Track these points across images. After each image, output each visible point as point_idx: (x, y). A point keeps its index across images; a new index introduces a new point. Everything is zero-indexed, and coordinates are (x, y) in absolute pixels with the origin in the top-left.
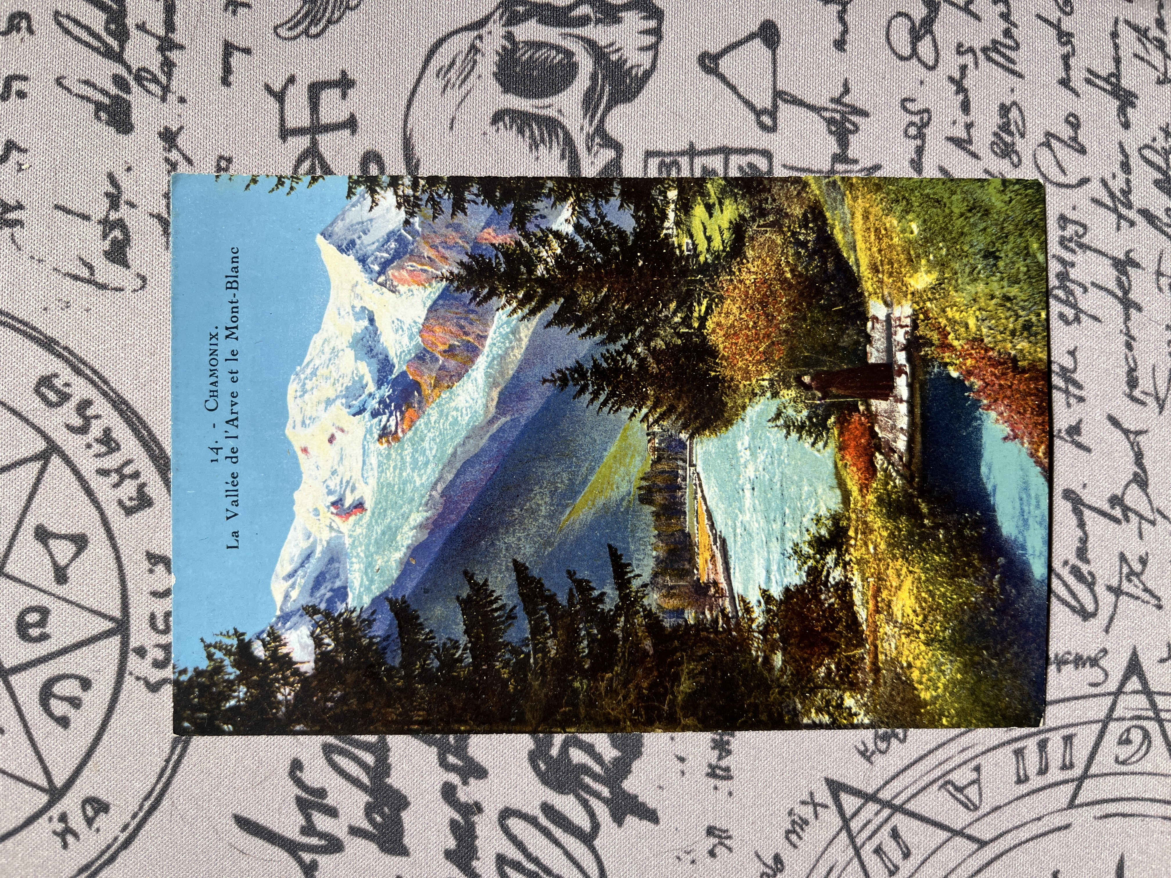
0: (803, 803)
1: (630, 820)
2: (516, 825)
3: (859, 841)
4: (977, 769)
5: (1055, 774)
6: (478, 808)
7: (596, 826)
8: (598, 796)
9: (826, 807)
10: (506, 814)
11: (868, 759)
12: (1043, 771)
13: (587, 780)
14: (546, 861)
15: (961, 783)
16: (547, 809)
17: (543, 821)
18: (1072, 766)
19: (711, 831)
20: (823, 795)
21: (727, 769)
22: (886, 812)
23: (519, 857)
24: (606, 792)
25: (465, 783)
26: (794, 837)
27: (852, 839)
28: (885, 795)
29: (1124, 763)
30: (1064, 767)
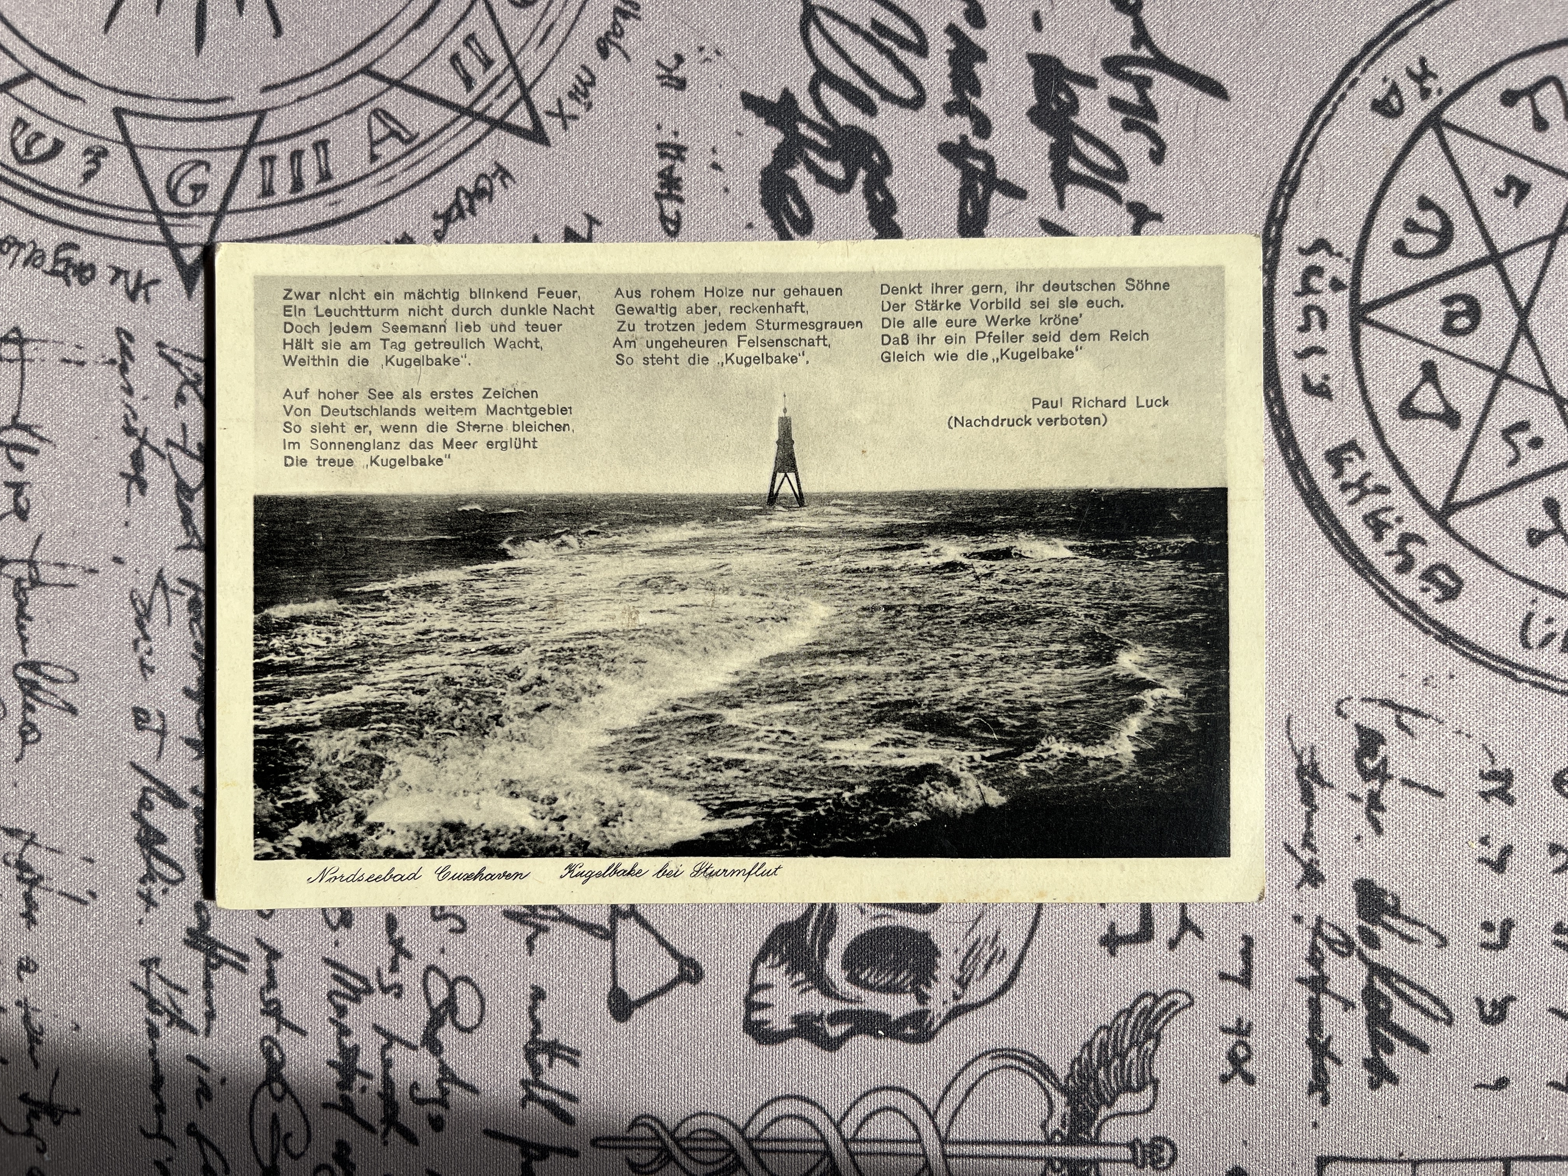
0: (575, 117)
1: (774, 96)
2: (906, 90)
3: (510, 74)
4: (374, 158)
5: (283, 151)
6: (950, 109)
7: (813, 89)
8: (812, 124)
9: (549, 113)
10: (917, 103)
11: (500, 168)
12: (297, 155)
13: (824, 143)
14: (870, 49)
15: (392, 142)
16: (870, 109)
17: (874, 96)
18: (263, 160)
19: (681, 84)
20: (552, 126)
21: (663, 155)
22: (478, 108)
23: (902, 55)
24: (803, 128)
25: (964, 138)
26: (585, 77)
27: (518, 76)
28: (481, 127)
29: (199, 163)
30: (272, 159)
